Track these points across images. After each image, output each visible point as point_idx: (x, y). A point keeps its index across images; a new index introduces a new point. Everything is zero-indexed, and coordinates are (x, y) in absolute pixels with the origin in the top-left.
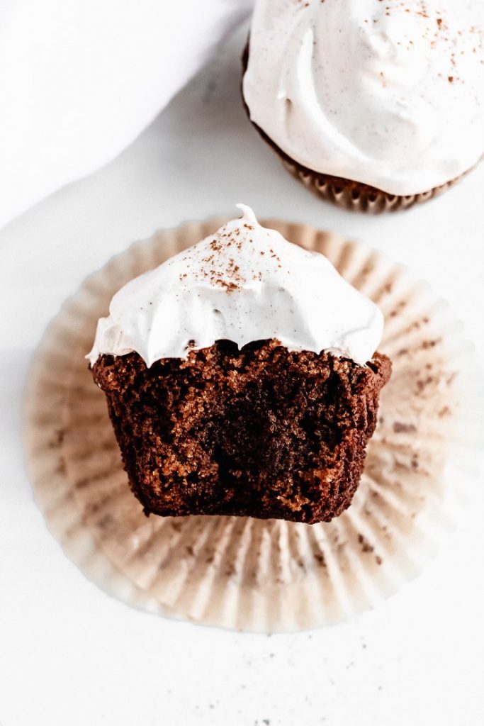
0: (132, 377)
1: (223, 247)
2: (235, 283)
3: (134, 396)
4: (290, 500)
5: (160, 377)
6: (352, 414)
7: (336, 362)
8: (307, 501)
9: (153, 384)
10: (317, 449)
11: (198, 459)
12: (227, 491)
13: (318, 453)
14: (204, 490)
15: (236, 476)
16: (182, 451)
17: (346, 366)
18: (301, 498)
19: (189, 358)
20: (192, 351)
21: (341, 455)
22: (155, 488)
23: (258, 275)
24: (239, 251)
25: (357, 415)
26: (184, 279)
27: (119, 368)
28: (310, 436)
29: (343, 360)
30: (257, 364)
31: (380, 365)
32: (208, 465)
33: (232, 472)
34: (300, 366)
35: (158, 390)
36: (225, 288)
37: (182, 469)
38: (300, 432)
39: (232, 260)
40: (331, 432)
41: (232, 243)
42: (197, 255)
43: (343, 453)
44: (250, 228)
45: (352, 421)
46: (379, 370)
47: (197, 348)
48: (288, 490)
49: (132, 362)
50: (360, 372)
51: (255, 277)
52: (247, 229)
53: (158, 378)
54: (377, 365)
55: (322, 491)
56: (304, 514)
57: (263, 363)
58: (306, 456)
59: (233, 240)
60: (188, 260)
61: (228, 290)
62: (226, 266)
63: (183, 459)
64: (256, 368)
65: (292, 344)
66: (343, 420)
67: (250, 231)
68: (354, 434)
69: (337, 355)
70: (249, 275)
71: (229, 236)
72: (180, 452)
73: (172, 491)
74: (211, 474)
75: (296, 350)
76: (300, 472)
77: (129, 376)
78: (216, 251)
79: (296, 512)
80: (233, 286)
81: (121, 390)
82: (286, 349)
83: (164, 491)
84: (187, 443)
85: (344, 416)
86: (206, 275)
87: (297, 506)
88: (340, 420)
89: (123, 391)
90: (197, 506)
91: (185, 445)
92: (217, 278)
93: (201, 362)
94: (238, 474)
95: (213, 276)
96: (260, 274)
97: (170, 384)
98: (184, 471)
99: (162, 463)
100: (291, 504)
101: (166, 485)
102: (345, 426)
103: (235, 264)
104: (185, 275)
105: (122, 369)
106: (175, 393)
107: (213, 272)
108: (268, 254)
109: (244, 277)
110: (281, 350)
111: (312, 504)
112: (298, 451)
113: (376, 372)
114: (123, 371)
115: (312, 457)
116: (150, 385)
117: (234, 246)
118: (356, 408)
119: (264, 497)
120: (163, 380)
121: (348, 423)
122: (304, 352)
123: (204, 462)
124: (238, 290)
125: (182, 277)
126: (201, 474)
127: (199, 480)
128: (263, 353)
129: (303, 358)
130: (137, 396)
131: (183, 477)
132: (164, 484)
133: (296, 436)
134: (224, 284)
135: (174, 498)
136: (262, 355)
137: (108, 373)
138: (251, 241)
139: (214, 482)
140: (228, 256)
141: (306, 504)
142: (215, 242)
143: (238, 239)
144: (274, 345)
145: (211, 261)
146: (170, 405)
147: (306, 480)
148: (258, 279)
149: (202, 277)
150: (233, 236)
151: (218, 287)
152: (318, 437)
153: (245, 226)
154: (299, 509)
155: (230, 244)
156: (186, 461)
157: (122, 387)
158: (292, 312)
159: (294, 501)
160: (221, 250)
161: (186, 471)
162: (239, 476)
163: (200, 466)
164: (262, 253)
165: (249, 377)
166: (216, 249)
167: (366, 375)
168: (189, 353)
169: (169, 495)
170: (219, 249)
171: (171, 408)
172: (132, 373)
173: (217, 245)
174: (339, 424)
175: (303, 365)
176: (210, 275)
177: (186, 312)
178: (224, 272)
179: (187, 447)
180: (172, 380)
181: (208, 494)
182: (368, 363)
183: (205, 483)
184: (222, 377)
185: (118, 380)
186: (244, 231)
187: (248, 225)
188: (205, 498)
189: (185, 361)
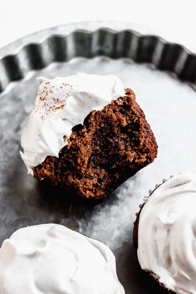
0: (53, 166)
1: (46, 97)
2: (62, 104)
3: (58, 172)
4: (140, 159)
5: (62, 158)
6: (135, 114)
7: (117, 102)
8: (146, 154)
9: (62, 162)
10: (134, 135)
11: (95, 173)
12: (115, 175)
13: (136, 136)
14: (107, 181)
15: (114, 167)
16: (89, 175)
17: (121, 100)
18: (143, 156)
19: (68, 143)
20: (68, 139)
21: (144, 130)
22: (91, 195)
23: (67, 95)
24: (53, 93)
25: (138, 113)
26: (43, 118)
27: (46, 167)
28: (128, 134)
29: (118, 99)
30: (92, 124)
31: (129, 91)
32: (101, 172)
33: (112, 167)
34: (108, 113)
35: (64, 163)
36: (60, 109)
37: (94, 181)
38: (124, 135)
39: (53, 98)
40: (133, 126)
41: (47, 93)
42: (39, 107)
43: (144, 129)
44: (48, 83)
45: (137, 116)
46: (131, 93)
47: (68, 137)
48: (136, 157)
49: (49, 161)
50: (126, 99)
51: (67, 97)
52: (48, 85)
53: (62, 159)
54: (128, 92)
55: (148, 147)
56: (148, 160)
57: (94, 122)
58: (132, 141)
59: (46, 92)
60: (37, 111)
61: (62, 109)
62: (53, 102)
63: (91, 178)
64: (93, 126)
65: (99, 108)
66: (134, 119)
67: (49, 84)
68: (142, 120)
69: (116, 99)
70: (64, 98)
71: (44, 92)
72: (88, 176)
73: (98, 191)
74: (104, 175)
75: (102, 109)
76: (135, 147)
77: (51, 166)
78: (45, 100)
79: (145, 161)
80: (63, 106)
81: (52, 173)
82: (99, 111)
83: (95, 193)
84: (87, 171)
85: (134, 117)
86: (49, 110)
87: (144, 159)
88: (134, 120)
89: (53, 173)
90: (109, 189)
91: (88, 173)
92: (54, 108)
93: (73, 141)
94: (114, 166)
95: (52, 109)
96: (67, 94)
97: (68, 157)
98: (95, 181)
99: (87, 186)
100: (141, 160)
101: (94, 191)
102: (137, 121)
103: (56, 99)
104: (42, 117)
105: (47, 166)
106: (72, 158)
107: (51, 107)
108: (63, 86)
109: (63, 100)
110: (97, 113)
111: (148, 155)
112: (128, 142)
113: (130, 94)
114: (48, 166)
115: (135, 139)
116: (61, 164)
117: (49, 93)
118: (136, 111)
119: (130, 166)
120: (64, 158)
121: (137, 119)
122: (105, 107)
123: (98, 173)
124: (65, 106)
125: (42, 118)
126: (101, 177)
127: (103, 180)
128: (92, 119)
129: (106, 110)
130: (59, 171)
131: (97, 184)
132: (93, 191)
133: (124, 138)
134: (59, 108)
135: (100, 193)
136: (92, 120)
137: (43, 171)
138: (53, 87)
139: (108, 176)
140: (51, 98)
141: (146, 156)
142: (41, 98)
143: (48, 90)
144: (94, 113)
145: (46, 105)
146: (74, 164)
147: (140, 149)
148: (68, 97)
149: (49, 112)
150: (46, 90)
151: (58, 111)
152: (131, 131)
153: (46, 84)
154: (145, 160)
155: (47, 94)
156: (92, 178)
157: (52, 172)
158: (90, 97)
159: (141, 158)
160: (46, 99)
161: (96, 180)
162: (115, 167)
163: (98, 175)
164: (61, 87)
165: (93, 131)
166: (44, 100)
167: (129, 98)
168: (67, 141)
169: (97, 193)
170: (45, 98)
171: (75, 165)
172: (52, 164)
173: (43, 98)
174: (135, 121)
175: (108, 112)
176: (51, 110)
177: (54, 128)
178: (55, 104)
179: (89, 173)
180: (67, 155)
181: (110, 182)
182: (126, 94)
183: (105, 179)
184: (84, 139)
185: (48, 171)
186: (47, 86)
187: (47, 83)
188: (110, 184)
189: (68, 145)
